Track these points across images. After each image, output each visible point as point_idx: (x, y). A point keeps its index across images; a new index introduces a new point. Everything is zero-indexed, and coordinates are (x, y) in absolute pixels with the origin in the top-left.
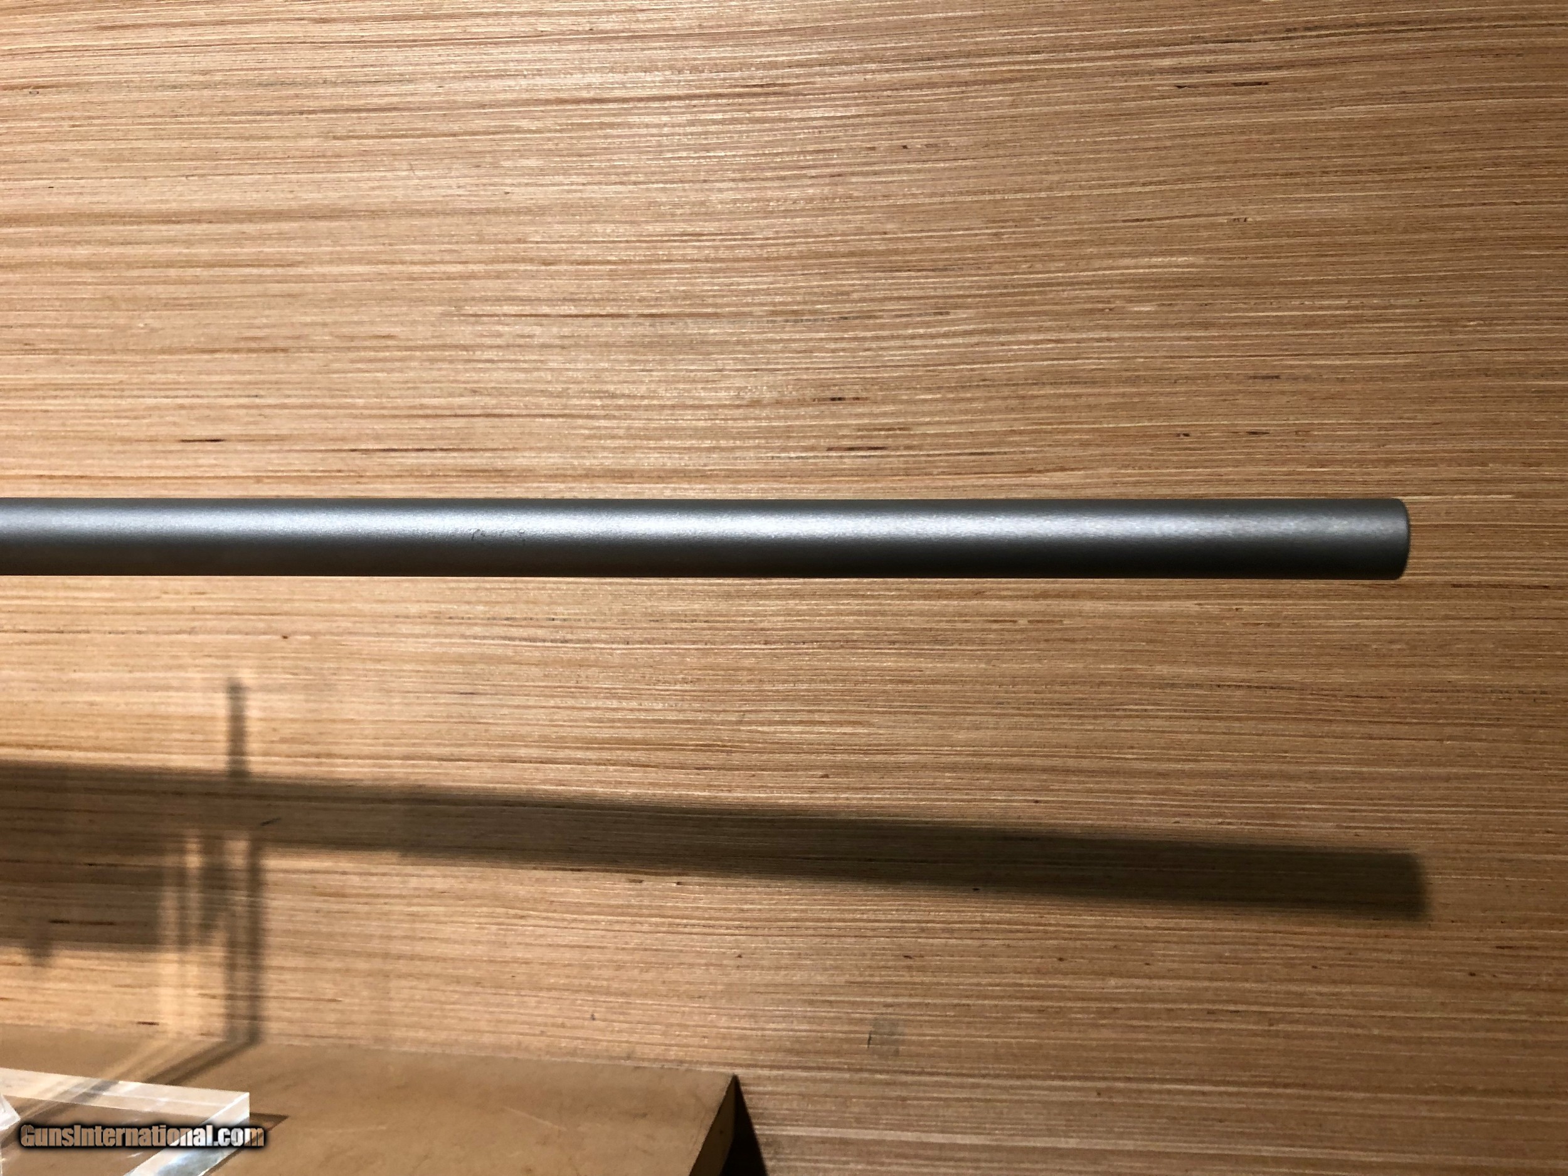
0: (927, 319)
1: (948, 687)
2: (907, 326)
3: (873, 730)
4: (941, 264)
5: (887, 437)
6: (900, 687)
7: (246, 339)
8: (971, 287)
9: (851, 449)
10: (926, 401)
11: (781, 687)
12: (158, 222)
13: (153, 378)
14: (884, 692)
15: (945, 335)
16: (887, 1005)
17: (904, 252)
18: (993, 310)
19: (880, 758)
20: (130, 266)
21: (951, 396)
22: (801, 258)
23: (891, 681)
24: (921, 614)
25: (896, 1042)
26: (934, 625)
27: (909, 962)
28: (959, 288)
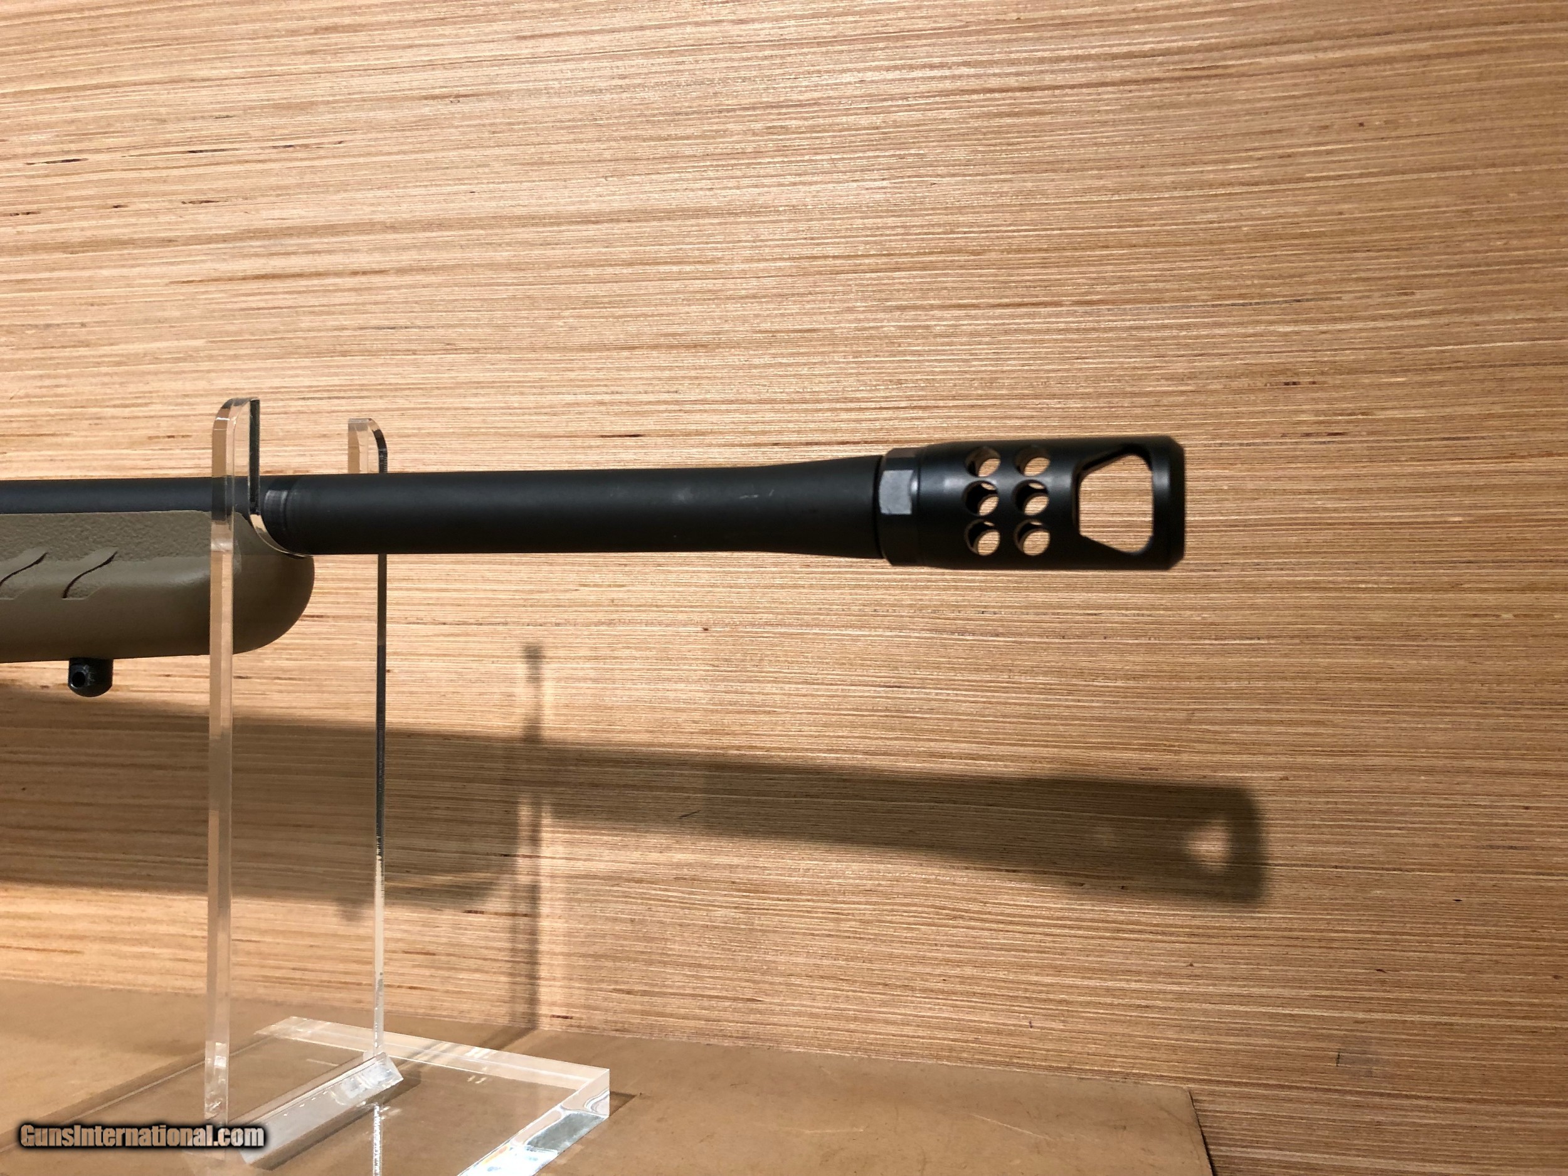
0: (1390, 299)
1: (1423, 686)
2: (1367, 307)
3: (1339, 731)
4: (1404, 244)
5: (1349, 422)
6: (1368, 685)
7: (666, 335)
8: (1437, 267)
9: (1308, 435)
10: (1391, 384)
11: (1233, 685)
12: (578, 223)
13: (572, 375)
14: (1350, 690)
15: (1408, 316)
16: (1357, 1022)
17: (1363, 232)
18: (1464, 289)
19: (1345, 760)
20: (549, 266)
21: (1418, 378)
22: (1248, 241)
23: (1359, 679)
24: (1390, 608)
25: (1368, 1061)
26: (1405, 620)
27: (1382, 976)
28: (1426, 268)
